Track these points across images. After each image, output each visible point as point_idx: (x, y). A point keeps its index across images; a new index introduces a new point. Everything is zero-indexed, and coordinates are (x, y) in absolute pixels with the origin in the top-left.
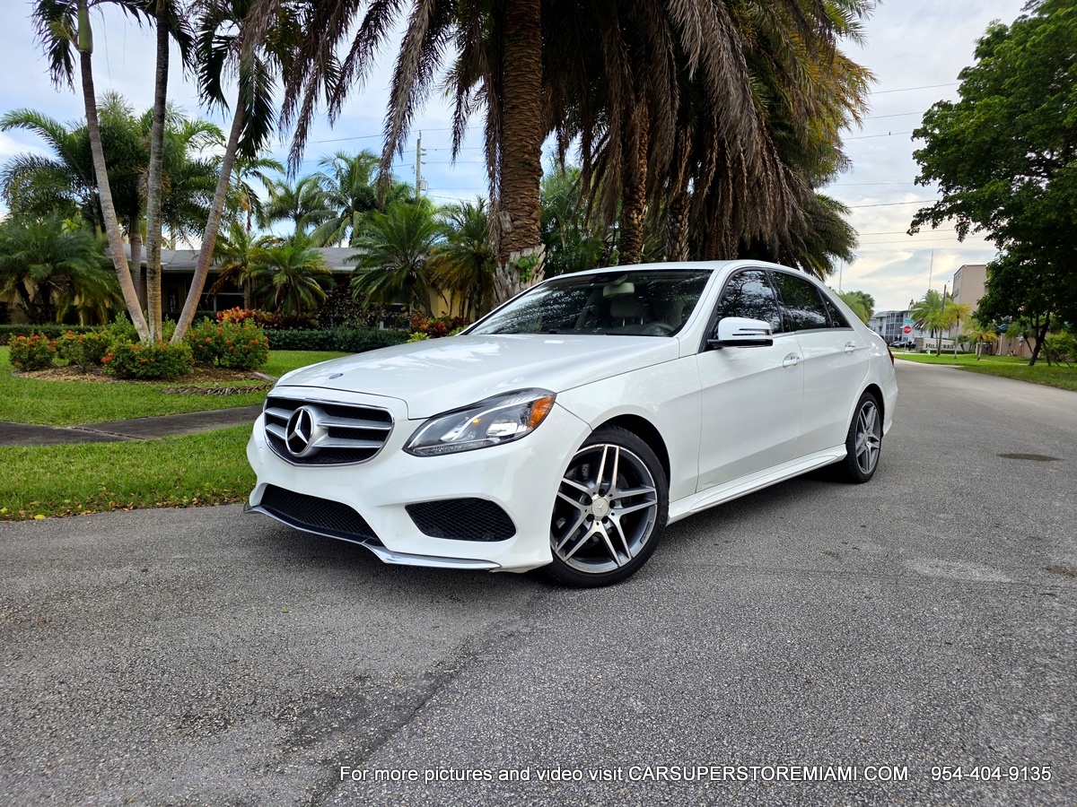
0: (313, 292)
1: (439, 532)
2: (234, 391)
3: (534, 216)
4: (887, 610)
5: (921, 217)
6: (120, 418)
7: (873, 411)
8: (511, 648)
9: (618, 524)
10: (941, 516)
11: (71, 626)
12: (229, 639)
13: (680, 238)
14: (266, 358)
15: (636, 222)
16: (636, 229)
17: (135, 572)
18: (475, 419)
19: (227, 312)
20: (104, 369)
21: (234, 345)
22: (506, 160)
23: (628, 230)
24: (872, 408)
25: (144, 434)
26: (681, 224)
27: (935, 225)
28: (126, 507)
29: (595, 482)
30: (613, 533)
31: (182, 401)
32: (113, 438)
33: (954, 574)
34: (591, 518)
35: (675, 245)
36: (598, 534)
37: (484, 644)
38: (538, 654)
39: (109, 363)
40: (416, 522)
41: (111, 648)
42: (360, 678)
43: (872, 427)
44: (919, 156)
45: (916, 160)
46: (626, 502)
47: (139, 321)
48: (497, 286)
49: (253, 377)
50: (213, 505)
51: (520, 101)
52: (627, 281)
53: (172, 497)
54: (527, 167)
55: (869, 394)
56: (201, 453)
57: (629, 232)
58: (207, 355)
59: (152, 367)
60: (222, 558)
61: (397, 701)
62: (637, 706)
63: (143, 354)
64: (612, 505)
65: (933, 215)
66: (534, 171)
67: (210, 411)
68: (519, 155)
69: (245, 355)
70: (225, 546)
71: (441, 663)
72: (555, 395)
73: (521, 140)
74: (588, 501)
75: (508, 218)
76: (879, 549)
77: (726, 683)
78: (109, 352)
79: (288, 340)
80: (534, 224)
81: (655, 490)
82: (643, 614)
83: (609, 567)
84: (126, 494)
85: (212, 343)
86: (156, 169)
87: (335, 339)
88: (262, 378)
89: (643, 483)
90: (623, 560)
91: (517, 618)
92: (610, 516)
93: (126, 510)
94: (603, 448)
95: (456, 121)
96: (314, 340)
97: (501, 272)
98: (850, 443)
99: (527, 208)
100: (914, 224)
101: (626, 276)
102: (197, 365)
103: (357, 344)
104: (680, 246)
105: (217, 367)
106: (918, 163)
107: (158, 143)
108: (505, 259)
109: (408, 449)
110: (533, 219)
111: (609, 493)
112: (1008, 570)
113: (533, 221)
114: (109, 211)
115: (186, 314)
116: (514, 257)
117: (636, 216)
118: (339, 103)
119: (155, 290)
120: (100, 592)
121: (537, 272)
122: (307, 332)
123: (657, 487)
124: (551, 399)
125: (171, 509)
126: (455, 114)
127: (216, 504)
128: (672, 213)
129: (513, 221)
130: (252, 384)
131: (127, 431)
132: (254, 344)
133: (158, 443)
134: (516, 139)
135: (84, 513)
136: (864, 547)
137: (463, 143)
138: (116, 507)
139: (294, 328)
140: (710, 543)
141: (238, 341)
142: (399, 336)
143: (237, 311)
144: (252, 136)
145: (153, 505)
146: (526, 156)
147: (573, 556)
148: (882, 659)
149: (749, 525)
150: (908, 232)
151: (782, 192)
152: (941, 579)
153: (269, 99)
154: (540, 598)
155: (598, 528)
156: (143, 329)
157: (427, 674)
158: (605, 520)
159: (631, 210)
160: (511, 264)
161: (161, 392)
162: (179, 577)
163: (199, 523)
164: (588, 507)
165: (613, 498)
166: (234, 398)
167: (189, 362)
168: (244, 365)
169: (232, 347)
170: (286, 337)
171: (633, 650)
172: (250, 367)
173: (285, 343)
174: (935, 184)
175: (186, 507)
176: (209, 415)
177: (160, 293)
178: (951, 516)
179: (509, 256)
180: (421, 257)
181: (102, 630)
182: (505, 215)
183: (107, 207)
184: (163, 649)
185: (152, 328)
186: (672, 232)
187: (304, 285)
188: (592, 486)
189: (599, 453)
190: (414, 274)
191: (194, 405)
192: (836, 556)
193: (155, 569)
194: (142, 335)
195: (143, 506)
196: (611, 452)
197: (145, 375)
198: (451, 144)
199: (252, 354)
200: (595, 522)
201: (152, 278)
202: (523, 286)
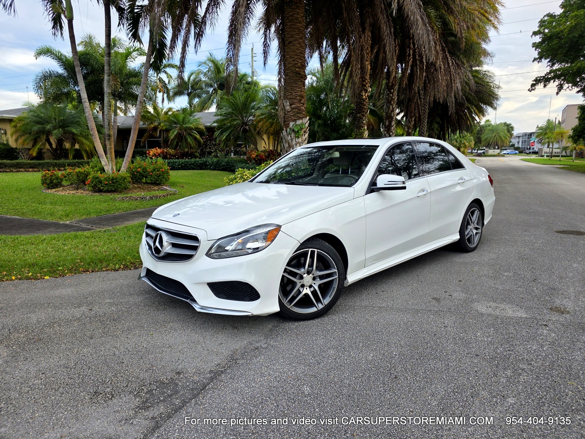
0: (195, 139)
1: (224, 296)
2: (151, 198)
3: (302, 102)
4: (452, 334)
5: (537, 81)
6: (93, 216)
7: (477, 213)
8: (255, 357)
9: (317, 288)
10: (506, 274)
11: (52, 342)
12: (122, 349)
13: (392, 103)
14: (169, 178)
15: (364, 97)
16: (365, 101)
17: (86, 310)
18: (240, 240)
19: (152, 150)
20: (87, 187)
21: (152, 172)
22: (286, 72)
23: (360, 102)
24: (476, 212)
25: (103, 225)
26: (393, 95)
27: (545, 86)
28: (88, 271)
29: (304, 268)
30: (314, 293)
31: (125, 205)
32: (88, 228)
33: (497, 312)
34: (303, 286)
35: (389, 106)
36: (306, 295)
37: (242, 353)
38: (267, 360)
39: (89, 184)
40: (213, 291)
41: (68, 355)
42: (179, 373)
43: (476, 222)
44: (535, 45)
45: (534, 48)
46: (321, 277)
47: (104, 161)
48: (284, 141)
49: (162, 189)
50: (130, 269)
51: (293, 39)
52: (336, 151)
53: (111, 265)
54: (298, 75)
55: (474, 204)
56: (130, 237)
57: (360, 103)
58: (139, 178)
59: (111, 186)
60: (128, 302)
61: (193, 386)
62: (307, 390)
63: (106, 179)
64: (314, 279)
65: (544, 80)
66: (302, 77)
67: (139, 210)
68: (293, 69)
69: (158, 177)
70: (131, 295)
71: (219, 364)
72: (281, 226)
73: (294, 60)
74: (301, 277)
75: (288, 104)
76: (463, 296)
77: (355, 377)
78: (89, 178)
79: (183, 165)
80: (302, 106)
81: (336, 271)
82: (326, 336)
83: (314, 310)
84: (89, 264)
85: (141, 171)
86: (108, 82)
87: (207, 163)
88: (166, 190)
89: (331, 267)
90: (320, 306)
91: (262, 338)
92: (313, 285)
93: (88, 273)
94: (308, 251)
95: (264, 47)
96: (197, 164)
97: (285, 133)
98: (462, 232)
99: (298, 98)
100: (533, 85)
101: (335, 148)
102: (134, 183)
103: (219, 166)
104: (392, 107)
105: (144, 183)
106: (536, 50)
107: (108, 68)
108: (287, 126)
109: (208, 254)
110: (302, 103)
111: (313, 273)
112: (528, 309)
113: (302, 105)
114: (86, 104)
115: (127, 156)
116: (291, 124)
117: (364, 94)
118: (200, 41)
119: (111, 146)
120: (69, 322)
121: (305, 132)
122: (193, 160)
123: (337, 269)
124: (278, 228)
125: (109, 272)
126: (264, 43)
127: (132, 268)
128: (388, 88)
129: (291, 105)
130: (160, 193)
131: (95, 224)
132: (162, 171)
133: (110, 231)
134: (291, 60)
135: (68, 275)
136: (455, 295)
137: (269, 58)
138: (83, 271)
139: (186, 158)
140: (374, 292)
141: (154, 170)
142: (240, 161)
143: (157, 150)
144: (157, 59)
145: (101, 270)
146: (297, 69)
147: (293, 305)
148: (439, 365)
149: (399, 281)
150: (529, 90)
151: (451, 74)
152: (490, 315)
153: (166, 38)
154: (277, 326)
155: (307, 291)
156: (106, 165)
157: (211, 370)
158: (311, 286)
159: (361, 91)
160: (290, 129)
161: (114, 200)
162: (105, 313)
163: (121, 281)
164: (301, 281)
165: (315, 275)
166: (151, 202)
167: (129, 182)
168: (158, 182)
169: (151, 173)
170: (182, 163)
171: (314, 358)
172: (161, 183)
173: (182, 166)
174: (545, 62)
175: (117, 271)
176: (138, 213)
177: (113, 146)
178: (511, 274)
179: (289, 124)
180: (251, 118)
181: (65, 345)
182: (286, 102)
183: (85, 102)
184: (91, 355)
185: (110, 164)
186: (387, 99)
187: (191, 135)
188: (303, 270)
189: (306, 254)
190: (247, 127)
191: (131, 207)
192: (437, 300)
193: (96, 308)
194: (106, 168)
195: (97, 270)
196: (313, 253)
197: (107, 190)
198: (262, 59)
199: (161, 176)
200: (305, 288)
201: (109, 139)
202: (297, 140)
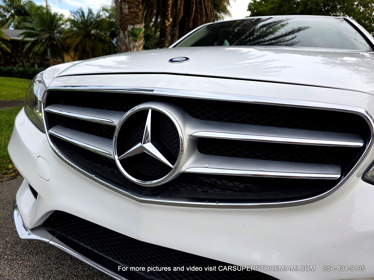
15: (167, 25)
16: (167, 28)
75: (126, 7)
80: (139, 12)
97: (123, 36)
99: (136, 3)
116: (130, 27)
117: (167, 22)
121: (141, 37)
129: (129, 9)
159: (165, 20)
160: (129, 32)
179: (126, 27)
182: (125, 4)
202: (134, 44)
